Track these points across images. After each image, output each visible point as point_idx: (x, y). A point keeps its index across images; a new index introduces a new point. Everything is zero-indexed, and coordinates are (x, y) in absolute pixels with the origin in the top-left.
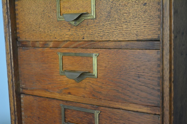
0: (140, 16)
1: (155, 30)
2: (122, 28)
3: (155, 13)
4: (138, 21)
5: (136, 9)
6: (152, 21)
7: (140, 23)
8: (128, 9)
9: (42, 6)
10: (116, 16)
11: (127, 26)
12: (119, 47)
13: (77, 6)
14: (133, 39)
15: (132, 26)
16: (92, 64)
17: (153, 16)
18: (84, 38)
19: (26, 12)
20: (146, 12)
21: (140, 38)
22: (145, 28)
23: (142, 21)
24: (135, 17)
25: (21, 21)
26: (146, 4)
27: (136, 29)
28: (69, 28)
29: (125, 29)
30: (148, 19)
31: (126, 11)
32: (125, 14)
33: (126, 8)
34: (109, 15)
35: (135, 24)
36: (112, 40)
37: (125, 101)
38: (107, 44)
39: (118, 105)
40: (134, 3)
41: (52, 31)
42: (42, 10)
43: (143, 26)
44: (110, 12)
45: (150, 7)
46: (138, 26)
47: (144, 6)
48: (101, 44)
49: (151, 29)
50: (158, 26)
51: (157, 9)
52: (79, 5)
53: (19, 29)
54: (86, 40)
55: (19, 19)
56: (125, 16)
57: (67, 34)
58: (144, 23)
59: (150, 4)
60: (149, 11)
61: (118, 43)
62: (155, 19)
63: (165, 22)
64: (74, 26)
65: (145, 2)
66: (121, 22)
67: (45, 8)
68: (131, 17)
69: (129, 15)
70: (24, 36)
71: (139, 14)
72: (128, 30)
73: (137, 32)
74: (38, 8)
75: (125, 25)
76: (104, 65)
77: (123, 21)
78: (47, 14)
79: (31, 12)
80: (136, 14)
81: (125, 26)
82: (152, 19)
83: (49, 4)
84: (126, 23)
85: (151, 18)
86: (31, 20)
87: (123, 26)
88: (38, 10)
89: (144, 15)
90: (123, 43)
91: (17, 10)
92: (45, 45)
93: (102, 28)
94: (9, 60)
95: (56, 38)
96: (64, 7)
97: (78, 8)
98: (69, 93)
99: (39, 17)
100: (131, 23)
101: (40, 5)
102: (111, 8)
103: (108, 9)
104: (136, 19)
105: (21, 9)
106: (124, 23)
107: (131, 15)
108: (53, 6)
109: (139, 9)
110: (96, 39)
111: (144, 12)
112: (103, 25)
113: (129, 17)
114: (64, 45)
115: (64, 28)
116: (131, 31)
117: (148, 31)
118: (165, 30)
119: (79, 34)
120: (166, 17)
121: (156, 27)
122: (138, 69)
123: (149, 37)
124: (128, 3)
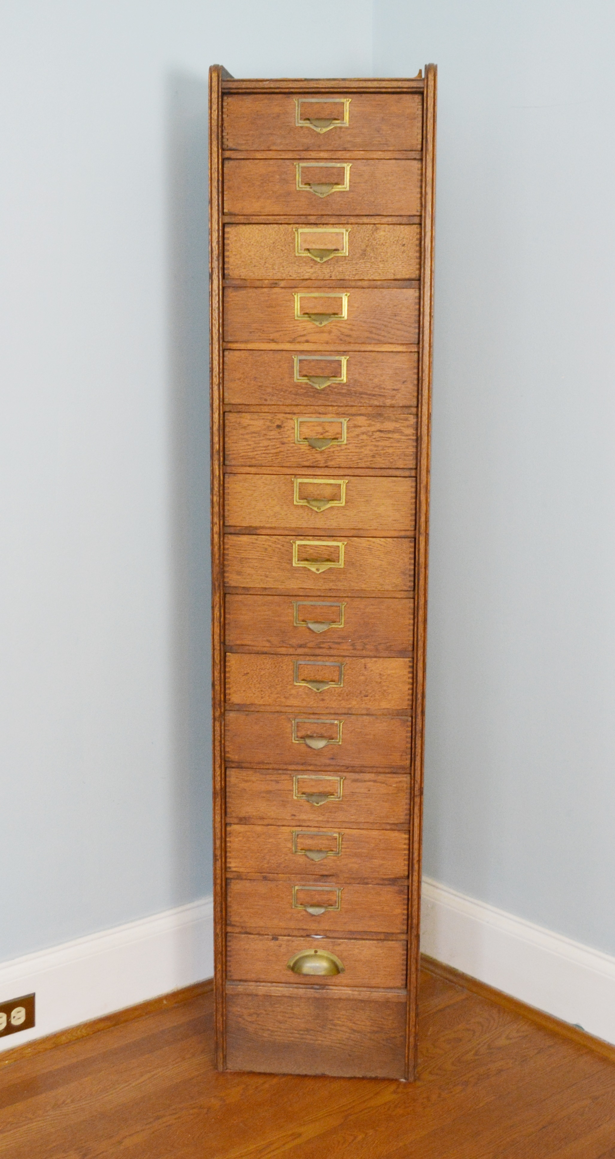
0: (398, 256)
2: (378, 267)
4: (396, 261)
5: (395, 249)
7: (398, 263)
8: (385, 249)
9: (271, 237)
10: (372, 255)
11: (384, 265)
12: (374, 285)
13: (324, 241)
14: (390, 278)
15: (390, 266)
16: (342, 305)
18: (331, 277)
19: (244, 243)
21: (398, 277)
22: (403, 267)
23: (400, 261)
25: (234, 253)
27: (394, 269)
28: (312, 265)
29: (382, 268)
30: (407, 260)
31: (383, 251)
32: (382, 254)
33: (384, 247)
34: (364, 253)
35: (393, 263)
36: (366, 278)
37: (380, 342)
38: (360, 283)
39: (369, 348)
40: (392, 243)
41: (285, 267)
42: (272, 242)
44: (365, 250)
46: (396, 266)
48: (353, 284)
52: (326, 240)
53: (229, 264)
54: (333, 278)
55: (230, 250)
57: (309, 271)
58: (403, 262)
60: (407, 252)
61: (372, 283)
64: (319, 263)
65: (404, 243)
66: (378, 261)
67: (277, 240)
68: (389, 257)
69: (386, 254)
70: (238, 273)
71: (397, 254)
72: (385, 269)
73: (395, 271)
74: (266, 239)
76: (356, 305)
77: (380, 259)
78: (278, 247)
79: (252, 243)
80: (394, 254)
81: (381, 265)
83: (284, 236)
84: (383, 263)
86: (252, 253)
88: (265, 241)
90: (379, 283)
92: (274, 284)
93: (355, 267)
94: (216, 304)
95: (290, 276)
98: (307, 341)
99: (266, 250)
100: (388, 262)
101: (269, 235)
102: (367, 246)
103: (363, 247)
104: (394, 258)
105: (235, 238)
106: (381, 262)
107: (389, 254)
108: (290, 238)
109: (397, 249)
110: (347, 278)
111: (403, 252)
112: (357, 263)
113: (387, 256)
115: (304, 264)
116: (388, 270)
118: (426, 270)
119: (326, 273)
122: (395, 308)
123: (407, 277)
124: (386, 243)
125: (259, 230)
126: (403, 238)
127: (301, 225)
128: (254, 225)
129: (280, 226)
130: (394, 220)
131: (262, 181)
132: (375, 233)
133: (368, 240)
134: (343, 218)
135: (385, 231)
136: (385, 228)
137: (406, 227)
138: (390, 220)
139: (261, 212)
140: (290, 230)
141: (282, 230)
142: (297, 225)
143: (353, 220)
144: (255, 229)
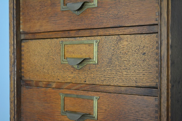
0: (139, 65)
1: (153, 78)
2: (122, 74)
3: (154, 62)
4: (138, 69)
5: (136, 57)
6: (150, 69)
7: (139, 71)
8: (128, 57)
9: (47, 49)
10: (117, 63)
11: (127, 73)
13: (80, 51)
14: (132, 85)
15: (132, 73)
16: (93, 106)
17: (151, 65)
18: (85, 81)
19: (32, 54)
20: (145, 61)
21: (139, 84)
22: (144, 75)
23: (141, 69)
24: (134, 65)
25: (26, 61)
26: (145, 53)
27: (136, 76)
28: (72, 71)
29: (125, 76)
30: (147, 68)
31: (126, 59)
32: (125, 62)
33: (127, 56)
34: (110, 61)
35: (135, 71)
36: (112, 84)
38: (107, 89)
40: (134, 52)
41: (55, 72)
42: (47, 52)
43: (142, 73)
44: (111, 59)
45: (149, 56)
46: (138, 74)
47: (143, 56)
48: (102, 88)
49: (150, 77)
50: (156, 75)
51: (155, 59)
52: (82, 50)
53: (24, 69)
54: (88, 83)
55: (24, 59)
56: (125, 64)
57: (69, 76)
58: (143, 71)
59: (149, 54)
60: (148, 60)
61: (118, 88)
62: (154, 68)
63: (163, 72)
64: (77, 69)
65: (144, 52)
66: (122, 69)
67: (50, 51)
68: (131, 65)
69: (129, 63)
70: (28, 76)
71: (138, 63)
72: (128, 77)
73: (137, 78)
74: (44, 50)
75: (125, 71)
76: (104, 108)
77: (123, 67)
78: (51, 56)
79: (36, 53)
80: (136, 62)
81: (125, 73)
82: (151, 68)
83: (54, 48)
84: (126, 70)
85: (149, 66)
86: (36, 61)
87: (123, 72)
88: (43, 52)
89: (143, 64)
90: (123, 89)
91: (23, 51)
92: (48, 85)
93: (103, 73)
95: (58, 79)
96: (68, 51)
97: (81, 53)
99: (43, 59)
100: (131, 70)
101: (45, 47)
102: (113, 55)
103: (110, 56)
104: (136, 67)
105: (27, 50)
106: (124, 70)
107: (131, 62)
108: (58, 49)
109: (138, 57)
110: (97, 83)
111: (143, 61)
112: (105, 71)
113: (129, 64)
114: (66, 86)
115: (67, 70)
116: (130, 78)
117: (147, 79)
119: (82, 78)
120: (164, 68)
121: (154, 75)
122: (137, 114)
123: (148, 85)
124: (128, 52)
125: (40, 44)
126: (144, 47)
127: (65, 39)
128: (37, 40)
129: (52, 39)
130: (136, 30)
131: (40, 7)
132: (119, 43)
133: (113, 50)
134: (94, 31)
135: (127, 41)
136: (127, 38)
137: (147, 36)
138: (131, 30)
139: (40, 30)
140: (58, 43)
141: (53, 43)
142: (62, 39)
143: (101, 32)
144: (37, 43)
